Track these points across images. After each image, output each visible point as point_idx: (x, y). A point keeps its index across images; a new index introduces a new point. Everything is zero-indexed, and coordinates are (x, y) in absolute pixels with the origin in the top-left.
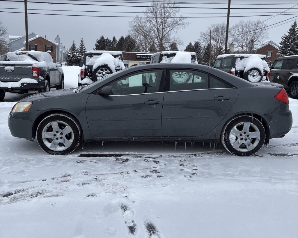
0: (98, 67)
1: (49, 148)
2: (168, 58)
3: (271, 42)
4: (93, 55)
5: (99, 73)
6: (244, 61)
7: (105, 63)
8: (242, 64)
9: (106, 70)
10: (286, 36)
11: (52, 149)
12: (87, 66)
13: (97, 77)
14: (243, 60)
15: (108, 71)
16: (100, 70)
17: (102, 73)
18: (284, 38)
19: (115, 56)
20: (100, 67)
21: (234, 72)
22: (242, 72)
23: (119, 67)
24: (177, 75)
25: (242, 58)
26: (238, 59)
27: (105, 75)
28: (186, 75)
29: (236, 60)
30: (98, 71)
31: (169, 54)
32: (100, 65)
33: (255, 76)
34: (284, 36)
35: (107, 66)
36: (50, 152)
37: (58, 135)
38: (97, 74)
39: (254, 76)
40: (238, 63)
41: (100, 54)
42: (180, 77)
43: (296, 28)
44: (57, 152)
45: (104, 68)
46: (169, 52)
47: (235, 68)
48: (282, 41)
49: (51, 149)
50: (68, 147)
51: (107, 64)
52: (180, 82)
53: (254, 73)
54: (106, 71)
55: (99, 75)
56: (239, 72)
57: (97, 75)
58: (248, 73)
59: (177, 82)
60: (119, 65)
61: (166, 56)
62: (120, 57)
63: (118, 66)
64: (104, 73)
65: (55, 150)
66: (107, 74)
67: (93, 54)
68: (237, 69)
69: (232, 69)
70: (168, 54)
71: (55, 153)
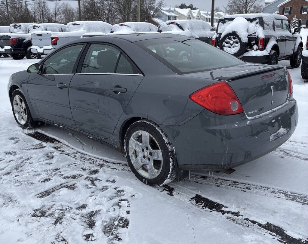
0: (226, 35)
4: (226, 21)
5: (227, 43)
7: (234, 30)
9: (234, 38)
12: (218, 34)
13: (224, 48)
15: (237, 40)
16: (227, 39)
17: (230, 42)
19: (251, 20)
20: (228, 36)
23: (255, 34)
27: (233, 45)
30: (226, 41)
32: (228, 33)
35: (236, 33)
38: (224, 43)
41: (232, 19)
45: (232, 37)
51: (236, 31)
54: (234, 40)
55: (226, 45)
57: (224, 45)
60: (255, 32)
62: (258, 20)
63: (253, 33)
64: (231, 42)
66: (235, 43)
67: (226, 19)
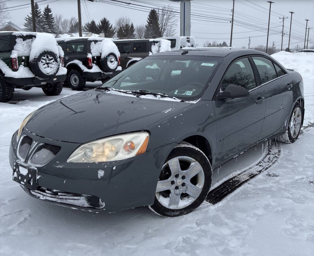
1: (167, 207)
2: (24, 41)
3: (10, 23)
6: (98, 45)
8: (97, 49)
10: (29, 17)
11: (172, 207)
14: (97, 43)
18: (28, 20)
21: (92, 59)
22: (99, 58)
24: (44, 65)
25: (96, 41)
26: (93, 43)
28: (54, 63)
29: (90, 44)
31: (25, 35)
33: (113, 62)
34: (28, 17)
36: (169, 214)
37: (179, 181)
39: (111, 62)
40: (93, 47)
42: (48, 67)
43: (38, 10)
44: (179, 210)
46: (25, 33)
47: (91, 53)
48: (26, 23)
49: (170, 208)
50: (196, 198)
52: (49, 74)
53: (111, 59)
56: (96, 58)
58: (106, 59)
59: (46, 73)
61: (21, 38)
65: (177, 209)
68: (93, 55)
69: (87, 54)
70: (23, 35)
71: (178, 213)
